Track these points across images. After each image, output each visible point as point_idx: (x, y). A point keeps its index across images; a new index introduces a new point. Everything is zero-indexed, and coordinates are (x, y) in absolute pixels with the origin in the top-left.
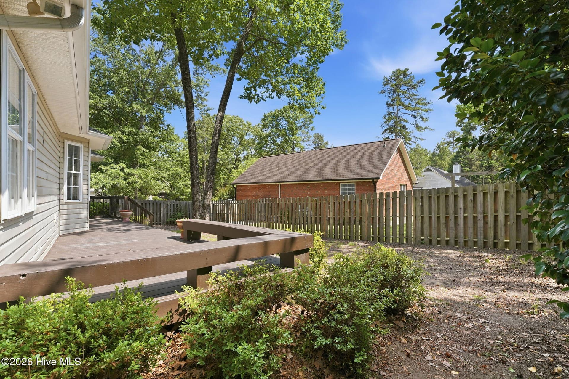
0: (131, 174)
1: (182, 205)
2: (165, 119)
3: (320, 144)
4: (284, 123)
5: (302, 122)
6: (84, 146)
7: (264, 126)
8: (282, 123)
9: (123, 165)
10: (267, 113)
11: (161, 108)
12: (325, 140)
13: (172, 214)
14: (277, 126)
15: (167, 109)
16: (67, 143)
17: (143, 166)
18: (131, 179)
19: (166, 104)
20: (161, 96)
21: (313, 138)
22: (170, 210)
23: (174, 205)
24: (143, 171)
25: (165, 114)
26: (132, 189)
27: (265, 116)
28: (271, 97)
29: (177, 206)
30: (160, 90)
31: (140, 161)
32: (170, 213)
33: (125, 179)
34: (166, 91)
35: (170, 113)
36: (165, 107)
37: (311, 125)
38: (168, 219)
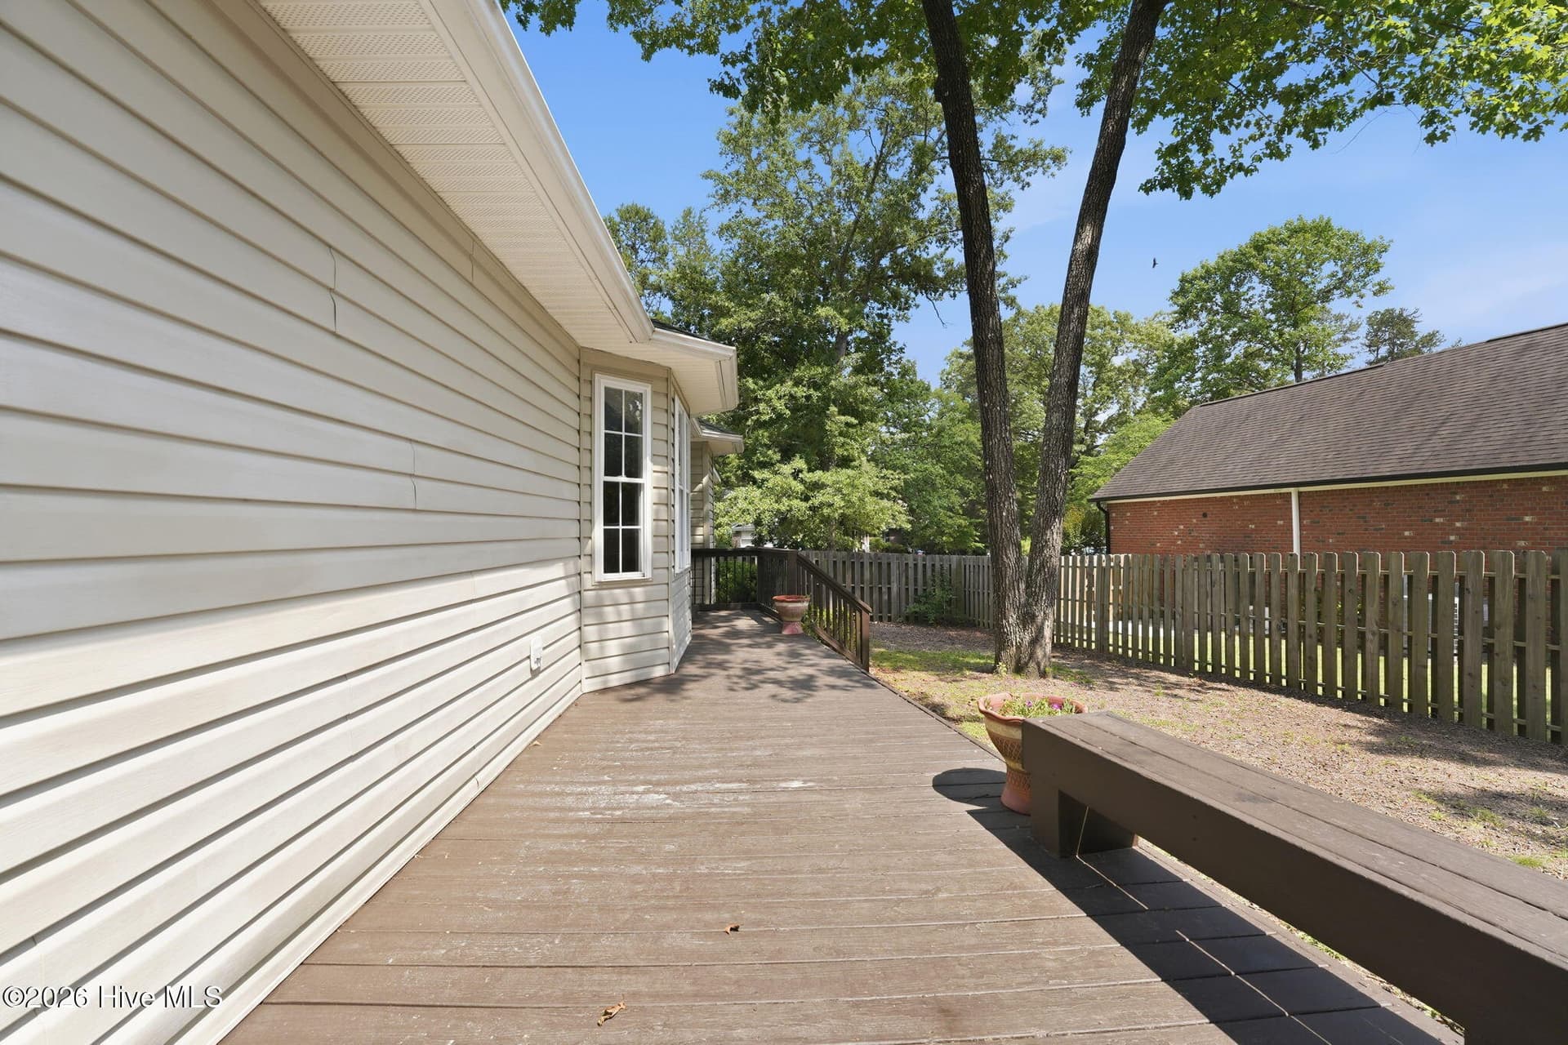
0: (817, 486)
1: (946, 566)
2: (894, 337)
3: (1402, 345)
4: (1256, 293)
5: (1333, 275)
6: (654, 393)
7: (1185, 313)
8: (1251, 293)
9: (799, 463)
10: (1191, 268)
11: (884, 311)
12: (1422, 329)
13: (920, 592)
14: (1230, 307)
15: (900, 309)
16: (603, 382)
17: (845, 462)
18: (819, 498)
19: (896, 296)
20: (883, 278)
21: (1364, 329)
22: (916, 580)
23: (924, 566)
24: (844, 475)
25: (894, 324)
26: (821, 522)
27: (1183, 280)
28: (1275, 153)
29: (933, 570)
30: (880, 259)
31: (839, 451)
32: (916, 590)
33: (806, 499)
34: (896, 261)
35: (907, 320)
36: (894, 307)
37: (1376, 278)
38: (911, 605)
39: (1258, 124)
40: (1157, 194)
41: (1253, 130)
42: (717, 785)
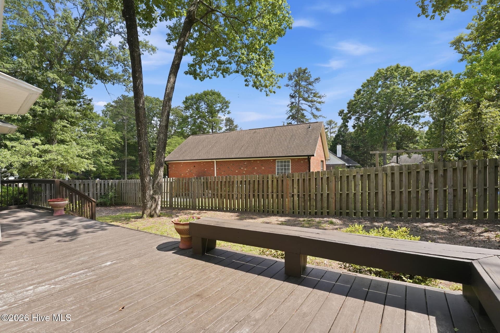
0: (47, 151)
1: (114, 184)
2: (85, 93)
3: (231, 126)
4: (203, 106)
5: (220, 107)
7: (187, 108)
8: (202, 106)
9: (35, 140)
10: (188, 95)
11: (80, 82)
12: (235, 123)
13: (103, 194)
14: (197, 109)
15: (88, 83)
17: (62, 142)
18: (48, 157)
19: (87, 77)
20: (81, 68)
21: (224, 122)
22: (101, 189)
23: (104, 184)
24: (62, 147)
25: (85, 88)
26: (49, 167)
27: (186, 98)
29: (108, 186)
30: (81, 60)
31: (59, 137)
32: (101, 194)
33: (41, 157)
34: (88, 63)
35: (91, 88)
36: (86, 81)
37: (228, 110)
38: (99, 200)
39: (212, 66)
40: (188, 75)
41: (211, 67)
42: (73, 274)
